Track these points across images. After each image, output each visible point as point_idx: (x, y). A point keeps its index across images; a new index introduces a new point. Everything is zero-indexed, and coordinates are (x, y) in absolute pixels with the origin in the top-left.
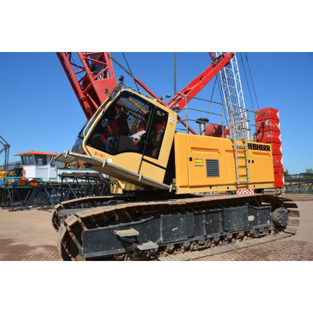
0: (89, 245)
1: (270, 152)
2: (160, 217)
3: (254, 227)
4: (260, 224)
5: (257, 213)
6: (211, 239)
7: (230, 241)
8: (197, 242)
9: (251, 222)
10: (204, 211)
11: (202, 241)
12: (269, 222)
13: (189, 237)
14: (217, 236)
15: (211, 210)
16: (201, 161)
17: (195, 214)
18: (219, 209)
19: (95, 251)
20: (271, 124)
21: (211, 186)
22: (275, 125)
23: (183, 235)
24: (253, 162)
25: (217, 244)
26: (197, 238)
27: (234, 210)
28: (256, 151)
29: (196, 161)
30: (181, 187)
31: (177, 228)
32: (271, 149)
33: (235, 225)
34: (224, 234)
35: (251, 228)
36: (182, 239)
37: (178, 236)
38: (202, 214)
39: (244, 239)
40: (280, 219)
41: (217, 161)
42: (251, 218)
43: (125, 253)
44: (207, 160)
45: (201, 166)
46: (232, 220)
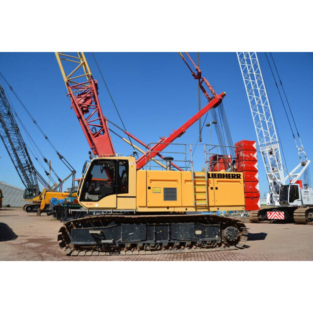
0: (75, 237)
1: (242, 180)
2: (121, 225)
3: (201, 239)
4: (208, 237)
5: (205, 229)
6: (161, 244)
7: (179, 247)
8: (149, 244)
9: (198, 236)
10: (154, 224)
11: (152, 244)
12: (217, 236)
13: (142, 241)
14: (165, 243)
15: (161, 224)
16: (159, 189)
17: (147, 226)
18: (167, 224)
19: (78, 241)
20: (244, 155)
21: (168, 208)
22: (250, 155)
23: (136, 238)
24: (217, 188)
25: (167, 248)
26: (148, 242)
27: (181, 225)
28: (222, 179)
29: (154, 189)
30: (140, 207)
31: (132, 233)
32: (242, 177)
33: (181, 236)
34: (172, 241)
35: (198, 240)
36: (136, 241)
37: (133, 239)
38: (153, 225)
39: (193, 248)
40: (229, 235)
41: (176, 188)
42: (198, 232)
43: (97, 245)
44: (164, 188)
45: (159, 192)
46: (178, 232)
